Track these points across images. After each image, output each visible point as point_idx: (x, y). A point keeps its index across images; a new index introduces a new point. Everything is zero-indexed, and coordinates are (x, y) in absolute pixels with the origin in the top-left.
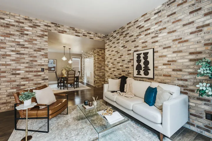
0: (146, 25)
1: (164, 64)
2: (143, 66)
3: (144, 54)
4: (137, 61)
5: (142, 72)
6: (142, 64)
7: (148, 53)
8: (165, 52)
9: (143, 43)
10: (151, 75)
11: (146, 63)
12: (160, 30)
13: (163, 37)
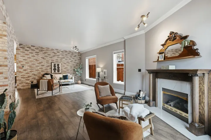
0: (58, 54)
1: (64, 69)
2: (57, 69)
3: (57, 64)
4: (54, 67)
5: (56, 71)
6: (56, 68)
7: (59, 64)
8: (65, 65)
9: (56, 60)
10: (60, 72)
11: (58, 68)
12: (63, 58)
13: (64, 60)
